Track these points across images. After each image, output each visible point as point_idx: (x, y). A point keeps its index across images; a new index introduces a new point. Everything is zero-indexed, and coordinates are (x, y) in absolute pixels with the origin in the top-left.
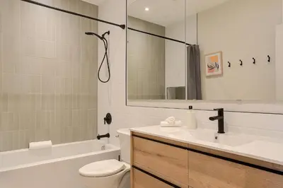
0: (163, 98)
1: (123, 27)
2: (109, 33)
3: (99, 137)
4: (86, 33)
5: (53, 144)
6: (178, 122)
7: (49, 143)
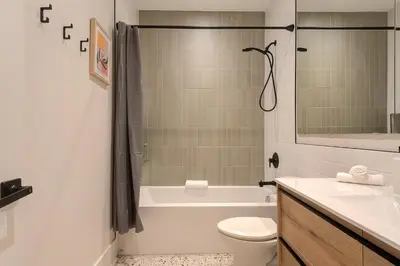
0: (383, 130)
1: (290, 28)
2: (275, 43)
3: (262, 184)
4: (244, 50)
5: (209, 184)
6: (377, 177)
7: (205, 183)
